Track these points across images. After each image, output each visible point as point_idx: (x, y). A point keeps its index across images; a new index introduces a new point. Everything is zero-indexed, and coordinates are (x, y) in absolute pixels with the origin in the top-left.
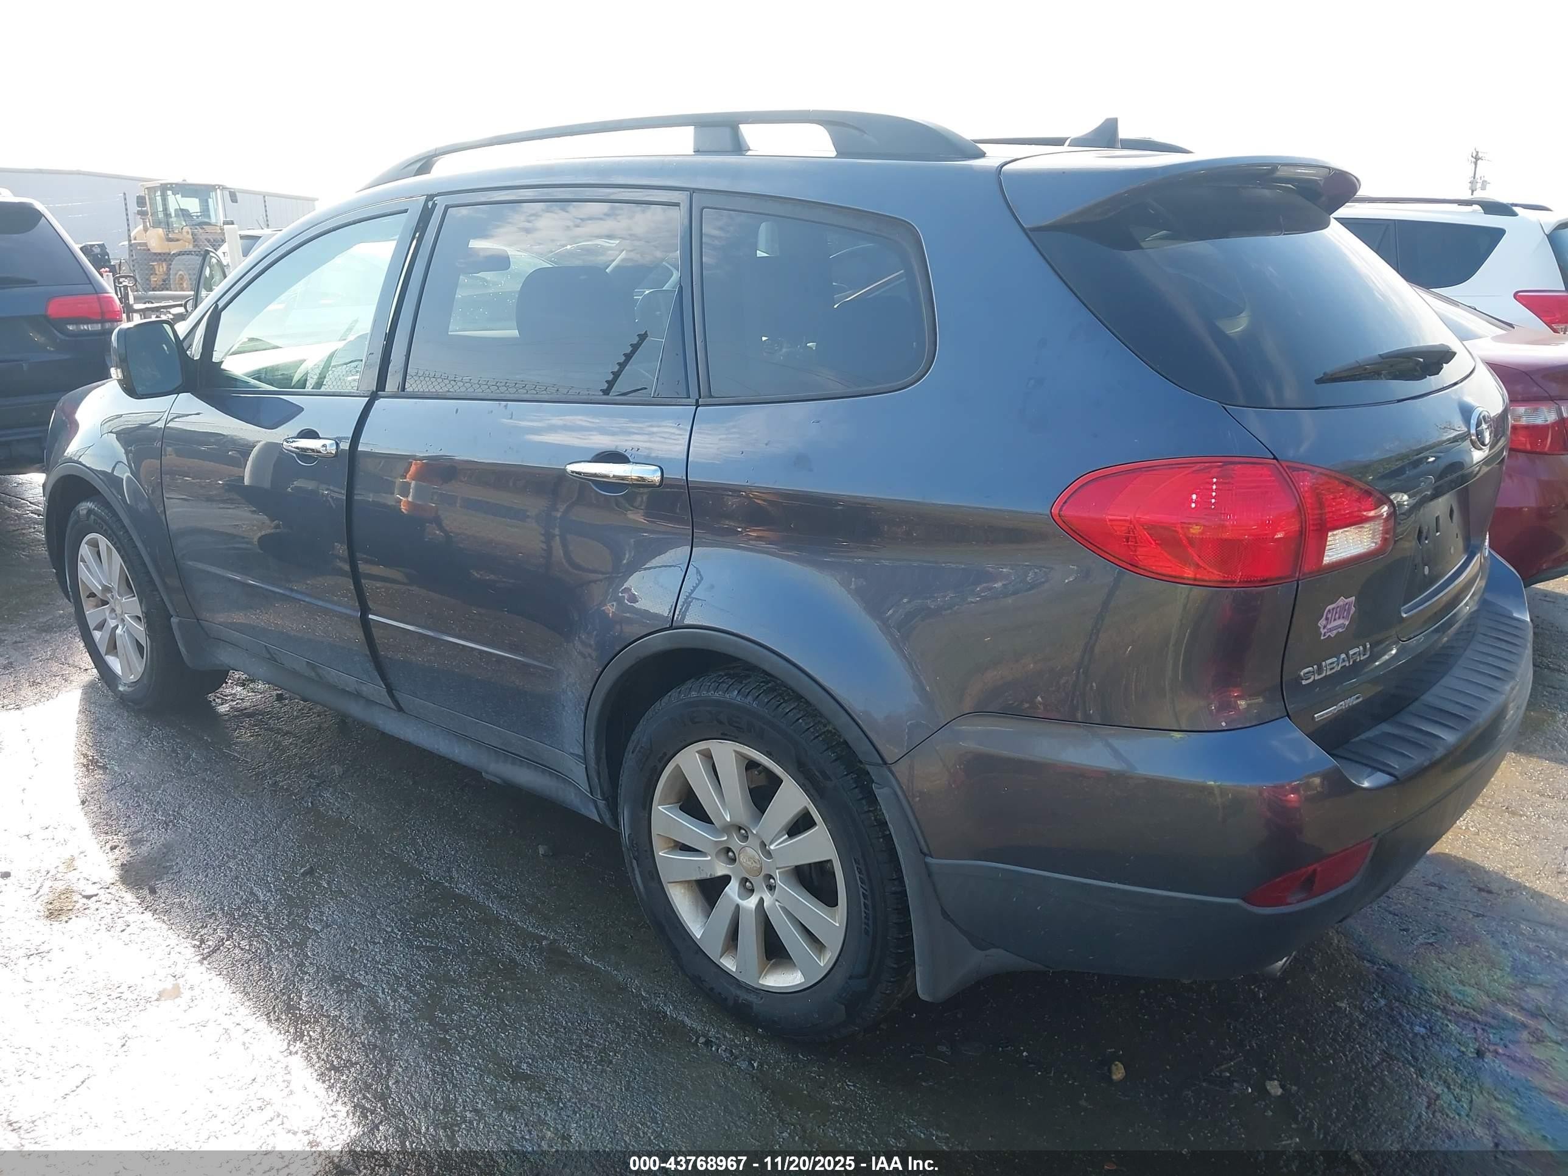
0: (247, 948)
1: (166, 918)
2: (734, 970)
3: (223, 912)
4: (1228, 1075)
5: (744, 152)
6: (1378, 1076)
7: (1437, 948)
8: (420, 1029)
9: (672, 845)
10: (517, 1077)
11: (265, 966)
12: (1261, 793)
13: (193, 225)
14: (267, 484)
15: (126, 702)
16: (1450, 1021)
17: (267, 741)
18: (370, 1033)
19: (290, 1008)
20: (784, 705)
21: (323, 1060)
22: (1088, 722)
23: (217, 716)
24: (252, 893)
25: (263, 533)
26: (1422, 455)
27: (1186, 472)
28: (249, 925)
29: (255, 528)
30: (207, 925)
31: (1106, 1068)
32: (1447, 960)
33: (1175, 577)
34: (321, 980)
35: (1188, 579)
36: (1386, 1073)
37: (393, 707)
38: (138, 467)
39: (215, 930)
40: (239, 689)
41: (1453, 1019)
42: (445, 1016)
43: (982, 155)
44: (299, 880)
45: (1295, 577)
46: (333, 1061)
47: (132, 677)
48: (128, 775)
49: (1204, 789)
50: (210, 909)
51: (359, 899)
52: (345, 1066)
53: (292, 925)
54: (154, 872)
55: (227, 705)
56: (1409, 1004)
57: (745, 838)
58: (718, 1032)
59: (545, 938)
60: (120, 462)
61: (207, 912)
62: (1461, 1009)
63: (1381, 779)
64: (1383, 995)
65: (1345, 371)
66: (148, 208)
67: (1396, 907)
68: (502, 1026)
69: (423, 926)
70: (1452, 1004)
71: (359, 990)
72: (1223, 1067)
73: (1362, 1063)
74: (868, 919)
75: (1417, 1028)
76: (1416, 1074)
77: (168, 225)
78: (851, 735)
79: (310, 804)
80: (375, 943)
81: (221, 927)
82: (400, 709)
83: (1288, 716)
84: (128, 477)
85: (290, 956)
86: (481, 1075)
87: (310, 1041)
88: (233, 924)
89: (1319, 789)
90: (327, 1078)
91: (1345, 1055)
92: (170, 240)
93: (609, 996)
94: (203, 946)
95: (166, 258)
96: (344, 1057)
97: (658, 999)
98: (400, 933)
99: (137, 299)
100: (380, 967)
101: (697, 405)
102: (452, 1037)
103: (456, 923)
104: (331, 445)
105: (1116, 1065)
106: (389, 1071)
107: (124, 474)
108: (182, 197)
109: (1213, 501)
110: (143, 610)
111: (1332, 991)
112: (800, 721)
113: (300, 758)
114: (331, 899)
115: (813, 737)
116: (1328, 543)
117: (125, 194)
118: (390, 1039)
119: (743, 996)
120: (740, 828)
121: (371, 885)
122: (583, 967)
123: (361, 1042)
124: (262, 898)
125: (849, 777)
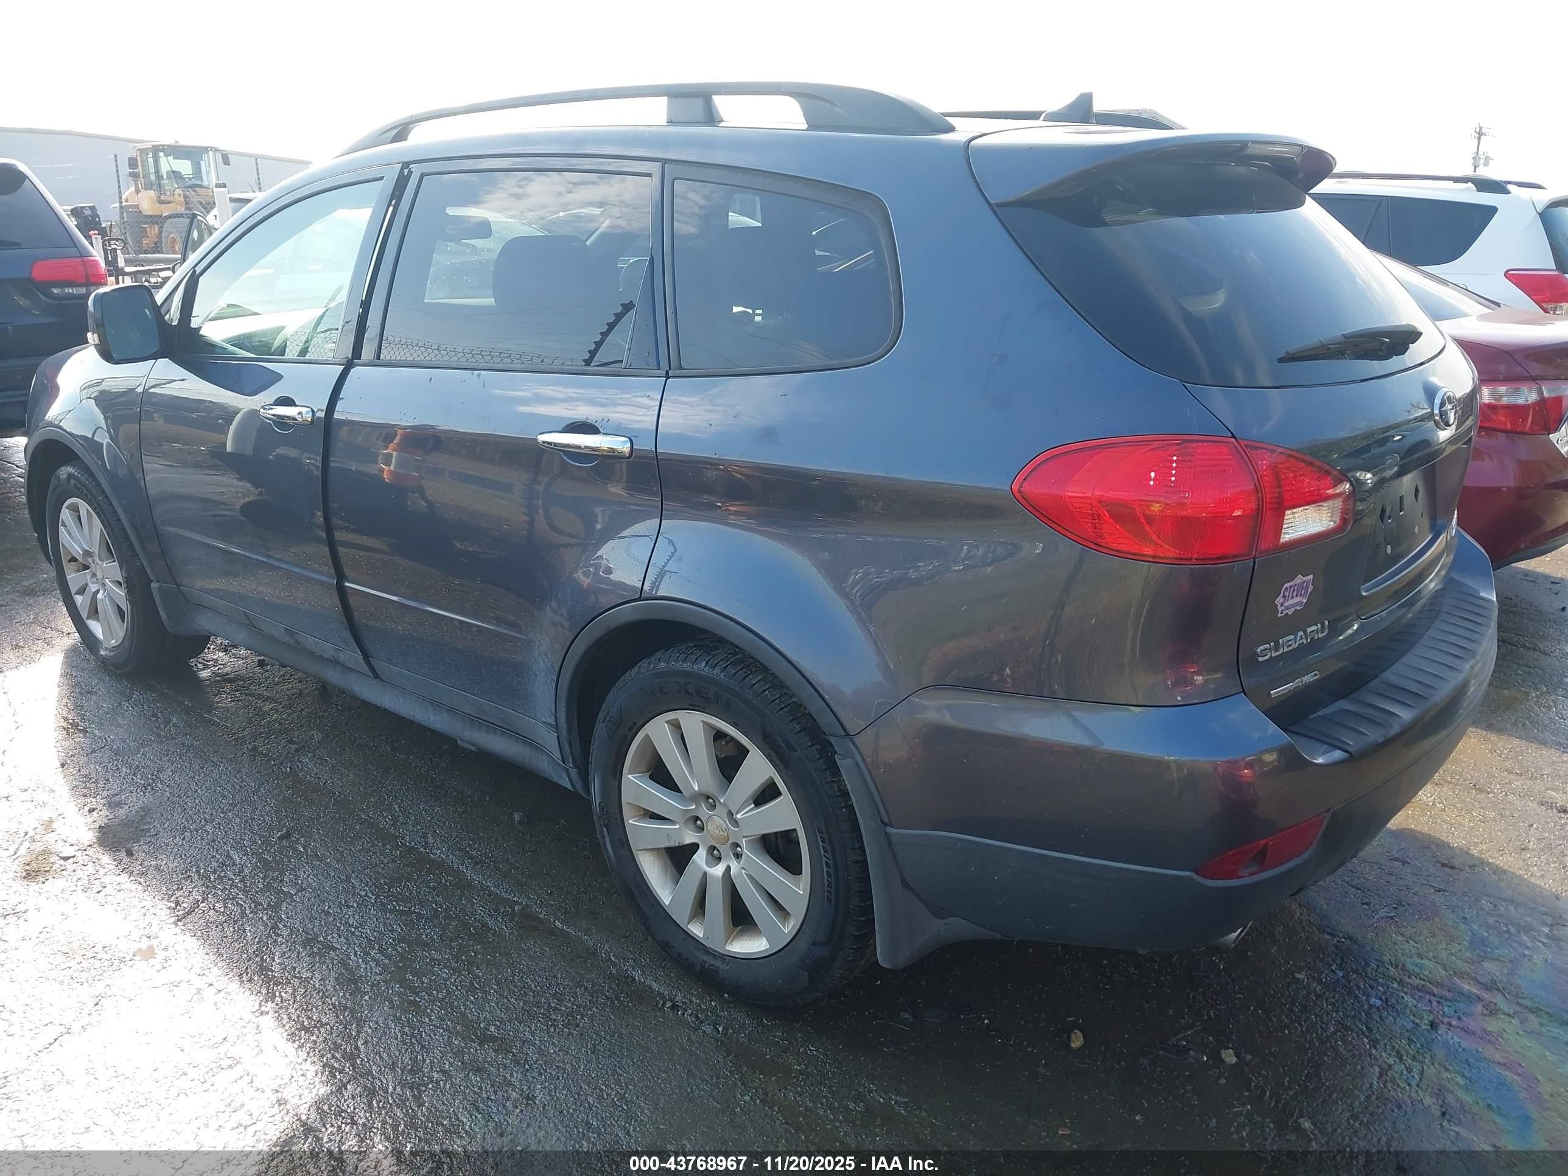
0: (222, 910)
1: (142, 880)
2: (702, 936)
3: (199, 875)
4: (1185, 1043)
5: (717, 124)
6: (1331, 1047)
7: (1397, 922)
8: (391, 991)
9: (643, 813)
10: (484, 1039)
11: (239, 929)
12: (1215, 769)
13: (185, 187)
14: (249, 451)
15: (105, 666)
16: (1406, 993)
17: (248, 706)
18: (341, 994)
19: (263, 969)
20: (751, 676)
21: (294, 1020)
22: (1053, 697)
23: (199, 681)
24: (229, 857)
25: (246, 500)
26: (1386, 434)
27: (1144, 451)
28: (225, 888)
29: (240, 495)
30: (182, 887)
31: (1066, 1036)
32: (1407, 934)
33: (1134, 554)
34: (295, 942)
35: (1147, 556)
36: (1340, 1043)
37: (370, 674)
38: (116, 432)
39: (190, 892)
40: (221, 654)
41: (1409, 991)
42: (415, 978)
43: (951, 129)
44: (275, 844)
45: (1251, 555)
46: (303, 1022)
47: (113, 641)
48: (108, 739)
49: (1159, 764)
50: (186, 872)
51: (334, 863)
52: (316, 1027)
53: (268, 887)
54: (131, 835)
55: (209, 671)
56: (1366, 976)
57: (713, 807)
58: (684, 997)
59: (517, 903)
60: (100, 427)
61: (183, 874)
62: (1418, 981)
63: (1337, 755)
64: (1341, 967)
65: (1309, 350)
66: (140, 169)
67: (1359, 881)
68: (472, 990)
69: (397, 890)
70: (1409, 977)
71: (331, 952)
72: (1180, 1036)
73: (1317, 1034)
74: (831, 887)
75: (1373, 999)
76: (1370, 1045)
77: (160, 188)
78: (815, 707)
79: (288, 769)
80: (348, 907)
81: (196, 889)
82: (376, 676)
83: (1244, 692)
84: (108, 443)
85: (265, 918)
86: (449, 1037)
87: (282, 1002)
88: (208, 886)
89: (1275, 764)
90: (297, 1038)
91: (1301, 1025)
92: (162, 202)
93: (578, 960)
94: (178, 907)
95: (158, 220)
96: (314, 1018)
97: (627, 964)
98: (374, 897)
99: (128, 262)
100: (353, 930)
101: (667, 377)
102: (422, 999)
103: (430, 888)
104: (307, 412)
105: (1075, 1033)
106: (359, 1032)
107: (104, 439)
108: (174, 158)
109: (1173, 479)
110: (124, 575)
111: (1291, 963)
112: (767, 692)
113: (280, 724)
114: (307, 863)
115: (778, 709)
116: (1285, 522)
117: (116, 156)
118: (361, 1000)
119: (710, 961)
120: (708, 797)
121: (346, 849)
122: (553, 932)
123: (332, 1004)
124: (238, 861)
125: (813, 748)
